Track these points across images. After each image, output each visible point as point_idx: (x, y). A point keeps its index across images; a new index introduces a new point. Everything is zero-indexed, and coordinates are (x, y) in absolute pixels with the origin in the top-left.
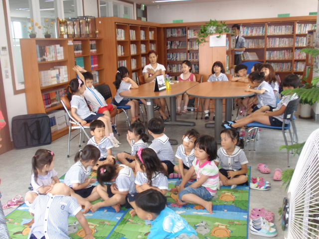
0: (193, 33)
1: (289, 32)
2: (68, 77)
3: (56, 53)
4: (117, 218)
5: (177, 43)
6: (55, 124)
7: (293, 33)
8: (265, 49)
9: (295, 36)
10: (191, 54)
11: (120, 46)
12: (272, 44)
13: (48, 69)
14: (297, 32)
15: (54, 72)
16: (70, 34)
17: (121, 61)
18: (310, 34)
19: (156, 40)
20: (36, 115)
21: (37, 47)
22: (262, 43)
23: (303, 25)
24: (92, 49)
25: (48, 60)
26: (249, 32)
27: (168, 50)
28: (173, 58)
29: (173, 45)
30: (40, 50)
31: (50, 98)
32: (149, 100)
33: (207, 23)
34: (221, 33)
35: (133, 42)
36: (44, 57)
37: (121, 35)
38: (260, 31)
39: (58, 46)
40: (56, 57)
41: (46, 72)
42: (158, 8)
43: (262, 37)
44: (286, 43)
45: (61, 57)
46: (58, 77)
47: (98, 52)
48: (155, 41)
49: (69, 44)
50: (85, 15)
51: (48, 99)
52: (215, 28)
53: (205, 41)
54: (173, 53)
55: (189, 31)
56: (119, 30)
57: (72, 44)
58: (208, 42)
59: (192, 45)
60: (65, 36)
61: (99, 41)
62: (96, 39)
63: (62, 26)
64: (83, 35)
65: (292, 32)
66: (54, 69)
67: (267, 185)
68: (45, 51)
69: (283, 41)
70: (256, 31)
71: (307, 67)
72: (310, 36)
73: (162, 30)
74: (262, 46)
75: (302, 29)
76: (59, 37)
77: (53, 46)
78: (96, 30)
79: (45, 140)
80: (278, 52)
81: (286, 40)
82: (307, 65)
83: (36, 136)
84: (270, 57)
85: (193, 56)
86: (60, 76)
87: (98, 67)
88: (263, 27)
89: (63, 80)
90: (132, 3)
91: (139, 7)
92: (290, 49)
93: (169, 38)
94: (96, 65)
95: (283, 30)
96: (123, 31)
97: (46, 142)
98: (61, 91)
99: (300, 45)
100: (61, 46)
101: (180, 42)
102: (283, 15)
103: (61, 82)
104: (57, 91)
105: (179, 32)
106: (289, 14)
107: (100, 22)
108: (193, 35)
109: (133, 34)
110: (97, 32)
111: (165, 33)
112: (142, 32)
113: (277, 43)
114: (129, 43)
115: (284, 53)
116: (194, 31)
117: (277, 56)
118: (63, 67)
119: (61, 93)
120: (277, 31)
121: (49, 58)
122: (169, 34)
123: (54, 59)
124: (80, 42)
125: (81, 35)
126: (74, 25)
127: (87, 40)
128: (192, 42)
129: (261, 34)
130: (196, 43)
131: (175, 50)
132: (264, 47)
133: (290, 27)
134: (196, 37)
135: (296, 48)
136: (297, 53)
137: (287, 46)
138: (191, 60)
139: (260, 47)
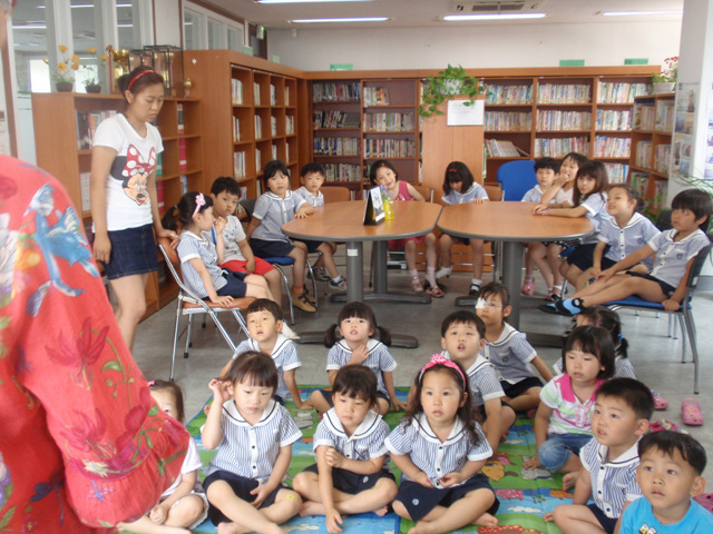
0: (375, 94)
1: (583, 100)
5: (337, 115)
7: (591, 101)
8: (533, 135)
9: (594, 107)
10: (371, 141)
11: (235, 118)
12: (546, 123)
14: (600, 99)
18: (640, 105)
19: (296, 107)
21: (75, 113)
22: (526, 121)
23: (611, 85)
26: (498, 95)
27: (315, 131)
28: (327, 149)
29: (328, 119)
30: (79, 122)
32: (353, 245)
33: (441, 72)
34: (472, 95)
35: (257, 111)
36: (87, 140)
37: (237, 93)
38: (522, 95)
42: (295, 35)
43: (527, 109)
44: (573, 122)
47: (186, 130)
48: (294, 109)
50: (158, 44)
52: (459, 83)
53: (439, 113)
54: (326, 139)
55: (365, 90)
56: (234, 82)
59: (372, 122)
61: (189, 106)
62: (185, 99)
63: (119, 67)
65: (588, 98)
68: (89, 126)
69: (571, 117)
70: (514, 94)
71: (633, 174)
72: (640, 109)
73: (305, 85)
74: (524, 125)
75: (610, 93)
77: (103, 114)
78: (184, 80)
80: (559, 141)
81: (575, 114)
82: (631, 170)
84: (542, 150)
85: (375, 145)
87: (188, 167)
88: (529, 87)
90: (241, 21)
91: (253, 30)
92: (585, 136)
93: (319, 103)
94: (185, 162)
95: (570, 95)
96: (239, 83)
99: (606, 127)
101: (342, 114)
102: (571, 61)
105: (341, 91)
106: (583, 61)
108: (375, 99)
110: (189, 83)
111: (311, 94)
112: (272, 90)
113: (558, 122)
115: (573, 144)
116: (378, 89)
117: (557, 150)
120: (559, 96)
122: (318, 96)
128: (372, 114)
129: (523, 101)
130: (381, 117)
131: (333, 131)
132: (529, 129)
133: (585, 89)
134: (383, 103)
135: (598, 134)
136: (599, 143)
137: (577, 129)
138: (371, 154)
139: (522, 130)
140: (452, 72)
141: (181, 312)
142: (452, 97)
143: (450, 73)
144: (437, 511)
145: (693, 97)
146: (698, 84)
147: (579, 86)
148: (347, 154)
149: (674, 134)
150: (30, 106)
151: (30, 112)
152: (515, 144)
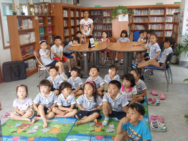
0: (106, 13)
1: (162, 14)
2: (35, 39)
3: (28, 24)
4: (73, 122)
5: (97, 19)
6: (28, 67)
7: (165, 14)
8: (149, 24)
9: (166, 16)
11: (65, 20)
12: (152, 20)
13: (24, 34)
14: (167, 13)
15: (27, 36)
16: (36, 13)
17: (65, 30)
18: (175, 15)
20: (17, 61)
21: (17, 21)
22: (147, 20)
23: (170, 9)
24: (48, 22)
25: (24, 29)
26: (139, 13)
28: (95, 28)
29: (95, 20)
30: (19, 22)
31: (25, 52)
32: (85, 53)
33: (117, 7)
34: (125, 13)
35: (72, 18)
36: (22, 27)
37: (66, 14)
38: (146, 13)
39: (29, 20)
40: (28, 27)
41: (22, 35)
43: (147, 17)
44: (160, 20)
45: (31, 27)
46: (29, 38)
47: (52, 24)
49: (35, 19)
50: (44, 2)
51: (24, 52)
52: (121, 10)
53: (116, 18)
55: (104, 12)
56: (65, 11)
57: (38, 19)
58: (118, 18)
59: (106, 21)
60: (33, 14)
61: (52, 18)
62: (51, 16)
63: (31, 8)
64: (43, 13)
65: (164, 13)
66: (27, 34)
67: (158, 102)
68: (22, 23)
70: (144, 13)
71: (173, 34)
72: (175, 16)
74: (147, 21)
75: (170, 12)
76: (30, 15)
77: (26, 20)
78: (51, 11)
79: (23, 76)
80: (156, 25)
81: (160, 18)
82: (173, 33)
83: (17, 74)
84: (151, 28)
85: (107, 27)
86: (30, 38)
87: (52, 33)
88: (148, 10)
89: (32, 41)
92: (163, 24)
93: (92, 16)
94: (51, 32)
95: (159, 12)
96: (66, 11)
97: (23, 78)
98: (31, 47)
99: (169, 21)
100: (31, 20)
101: (99, 19)
102: (159, 3)
103: (31, 42)
104: (29, 47)
105: (98, 12)
106: (163, 3)
107: (53, 6)
108: (107, 15)
109: (72, 13)
110: (52, 12)
111: (90, 13)
112: (77, 13)
113: (156, 20)
114: (70, 19)
115: (160, 26)
116: (107, 12)
117: (155, 28)
118: (32, 33)
119: (31, 48)
120: (156, 13)
121: (24, 27)
122: (92, 14)
123: (27, 28)
124: (42, 18)
125: (42, 14)
126: (38, 7)
127: (46, 17)
128: (106, 19)
129: (146, 14)
130: (108, 19)
131: (96, 23)
132: (148, 22)
133: (163, 11)
134: (109, 15)
135: (166, 23)
136: (167, 26)
137: (161, 22)
138: (106, 29)
139: (146, 22)
140: (120, 7)
141: (40, 69)
142: (120, 14)
143: (120, 8)
144: (85, 117)
145: (183, 13)
146: (184, 9)
147: (161, 10)
148: (100, 29)
149: (179, 23)
150: (6, 19)
151: (7, 20)
152: (144, 26)
